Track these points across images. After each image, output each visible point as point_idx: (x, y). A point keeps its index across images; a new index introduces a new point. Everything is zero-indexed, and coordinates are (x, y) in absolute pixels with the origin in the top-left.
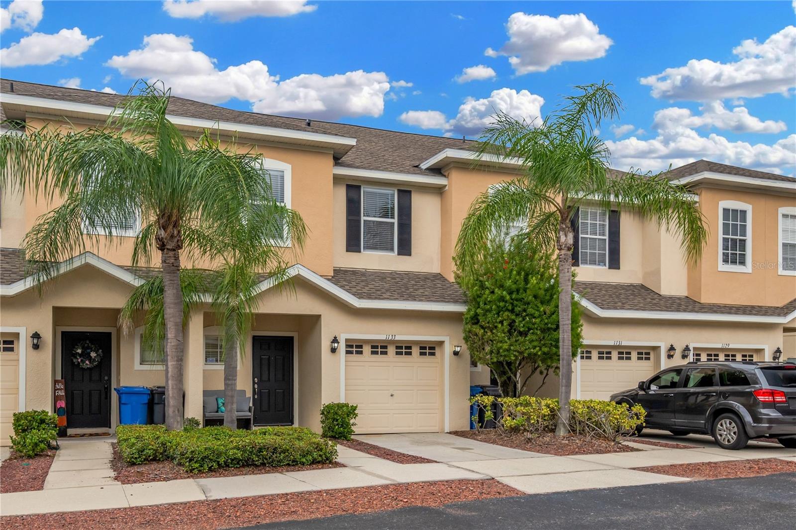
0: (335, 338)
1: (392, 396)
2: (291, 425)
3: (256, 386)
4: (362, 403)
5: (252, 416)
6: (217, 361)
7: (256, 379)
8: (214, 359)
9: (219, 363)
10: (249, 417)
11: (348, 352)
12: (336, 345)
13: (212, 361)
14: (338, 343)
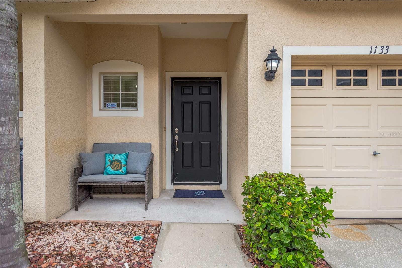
0: (273, 51)
1: (375, 154)
2: (219, 184)
3: (177, 137)
4: (321, 167)
5: (147, 181)
6: (118, 106)
7: (177, 129)
8: (116, 104)
9: (121, 109)
10: (141, 184)
11: (295, 83)
12: (274, 64)
13: (113, 106)
14: (279, 60)
